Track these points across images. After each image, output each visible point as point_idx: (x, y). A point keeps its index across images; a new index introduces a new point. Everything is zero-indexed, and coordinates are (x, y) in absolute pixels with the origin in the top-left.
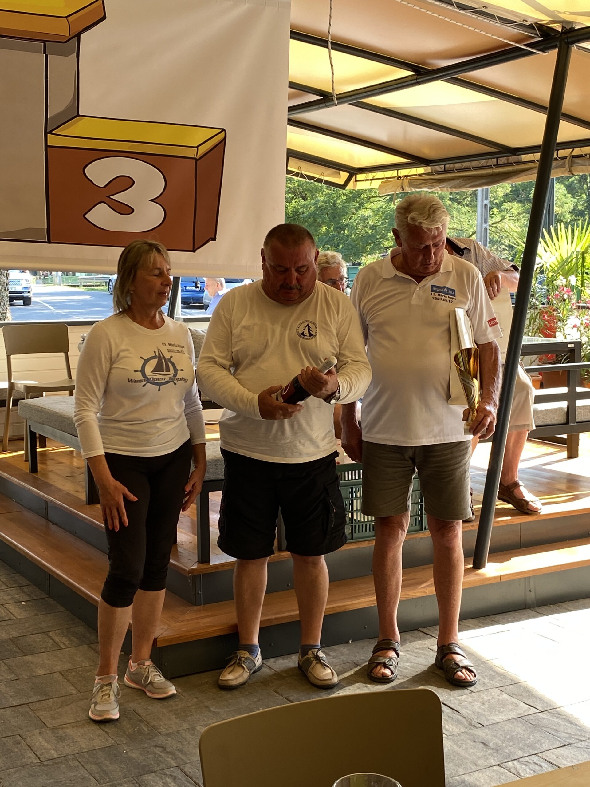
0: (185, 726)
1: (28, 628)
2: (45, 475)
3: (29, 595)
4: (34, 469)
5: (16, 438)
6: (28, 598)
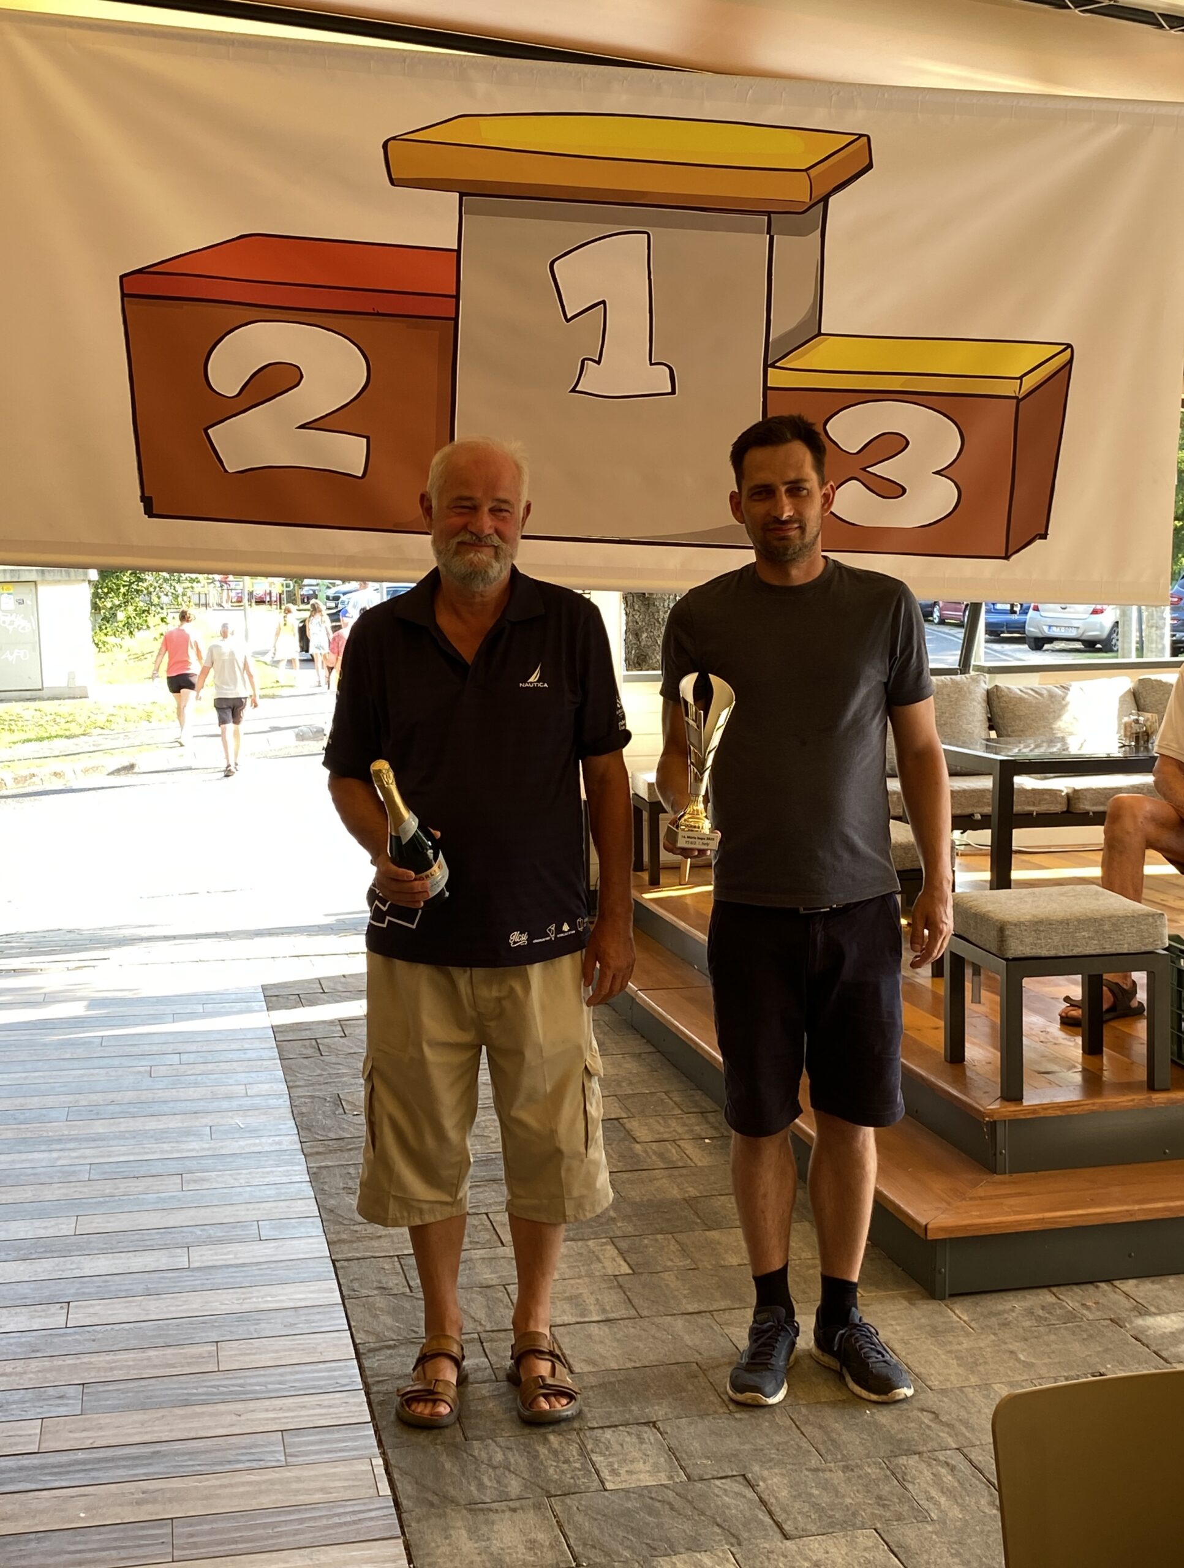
0: (973, 1380)
1: (715, 1183)
3: (716, 1129)
6: (715, 1134)
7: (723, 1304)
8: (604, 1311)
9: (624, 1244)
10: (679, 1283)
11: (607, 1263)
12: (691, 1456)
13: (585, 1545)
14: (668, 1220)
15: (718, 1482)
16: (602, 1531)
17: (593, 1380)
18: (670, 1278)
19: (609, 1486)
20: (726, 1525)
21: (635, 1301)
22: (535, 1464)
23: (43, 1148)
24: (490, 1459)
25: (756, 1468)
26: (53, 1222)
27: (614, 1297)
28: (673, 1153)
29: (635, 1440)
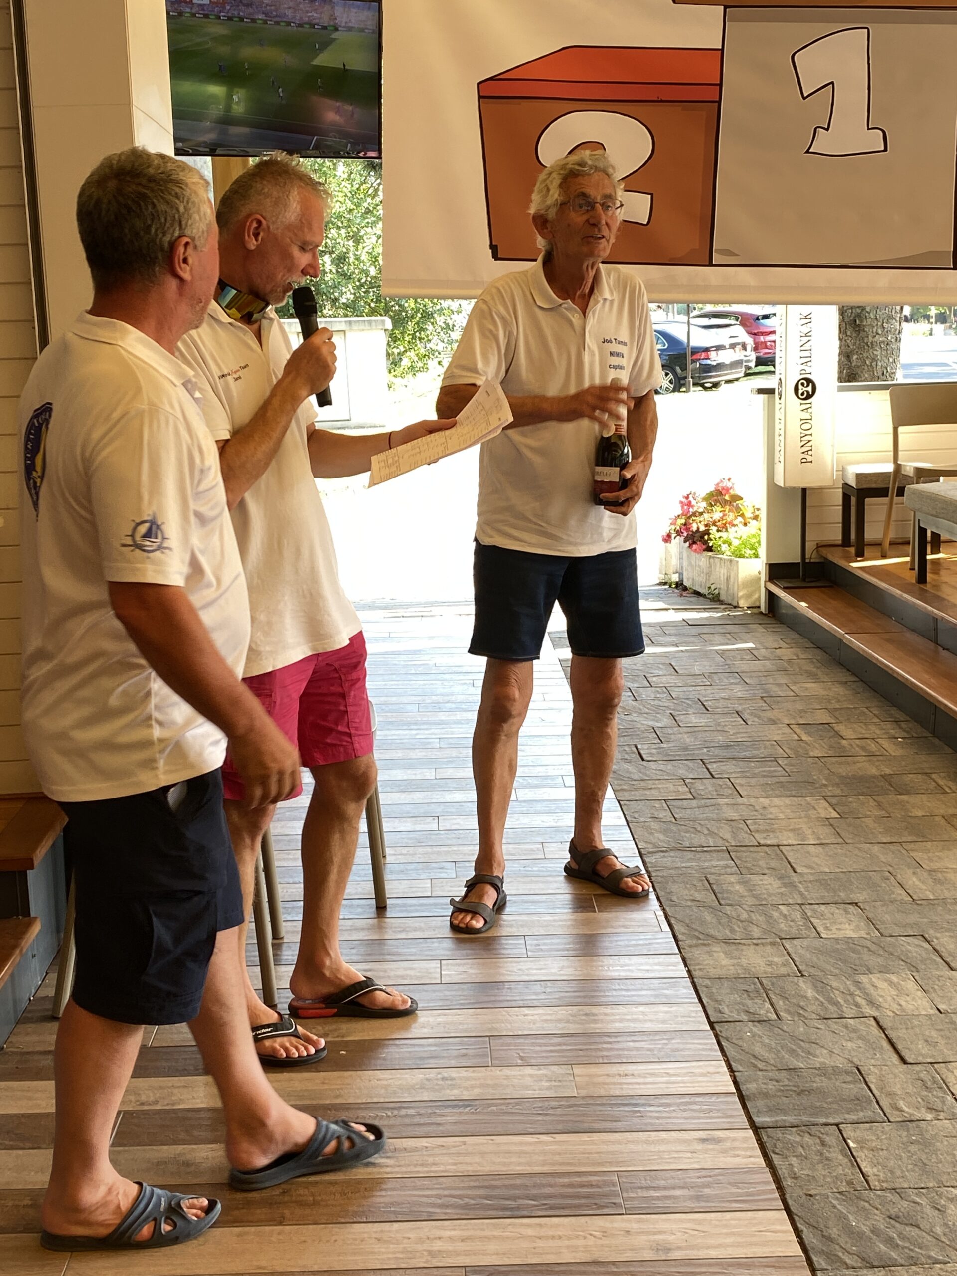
1: (905, 766)
2: (936, 586)
3: (907, 732)
4: (922, 578)
5: (900, 541)
6: (906, 735)
7: (910, 839)
8: (819, 839)
9: (834, 801)
10: (876, 825)
11: (820, 811)
12: (883, 923)
13: (807, 965)
14: (868, 787)
15: (903, 938)
16: (819, 959)
17: (812, 878)
18: (869, 822)
19: (823, 935)
20: (909, 961)
21: (843, 834)
22: (771, 921)
23: (405, 727)
24: (739, 916)
25: (931, 932)
26: (419, 771)
27: (828, 831)
28: (873, 747)
29: (842, 912)
